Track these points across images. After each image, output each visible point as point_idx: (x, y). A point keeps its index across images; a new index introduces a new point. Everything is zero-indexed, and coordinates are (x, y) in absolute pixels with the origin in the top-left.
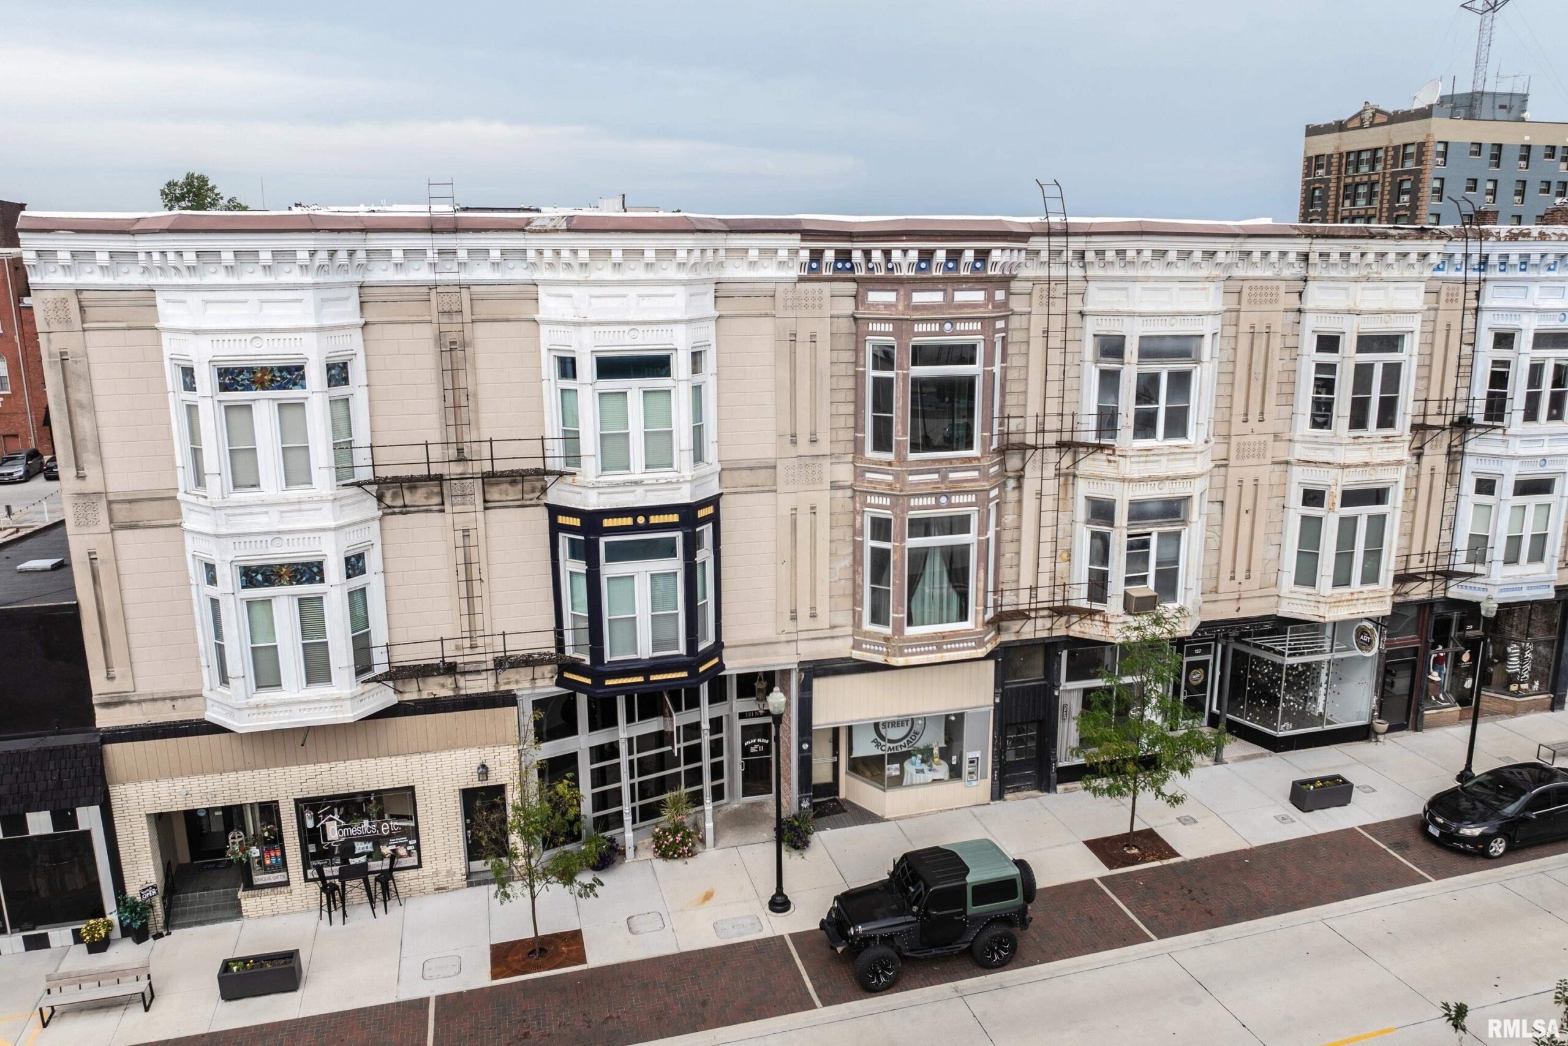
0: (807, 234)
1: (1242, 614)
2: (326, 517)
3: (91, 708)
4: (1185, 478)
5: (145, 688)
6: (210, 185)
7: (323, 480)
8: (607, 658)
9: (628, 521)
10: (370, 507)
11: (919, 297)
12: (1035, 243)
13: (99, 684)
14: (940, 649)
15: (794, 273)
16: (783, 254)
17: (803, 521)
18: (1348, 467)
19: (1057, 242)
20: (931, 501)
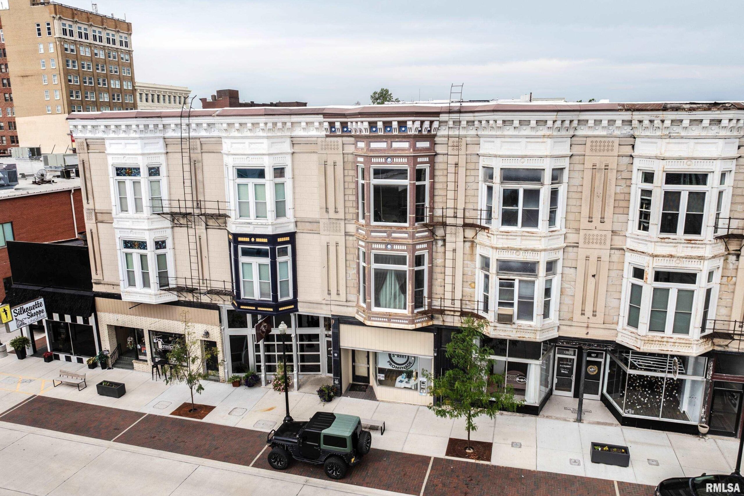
0: (326, 115)
1: (589, 337)
2: (145, 225)
3: (91, 284)
4: (533, 250)
5: (106, 280)
6: (389, 93)
7: (147, 211)
8: (242, 296)
9: (247, 239)
10: (167, 223)
11: (374, 145)
12: (443, 117)
13: (94, 277)
14: (389, 321)
15: (324, 133)
16: (317, 124)
17: (332, 249)
18: (656, 256)
19: (455, 116)
20: (383, 246)
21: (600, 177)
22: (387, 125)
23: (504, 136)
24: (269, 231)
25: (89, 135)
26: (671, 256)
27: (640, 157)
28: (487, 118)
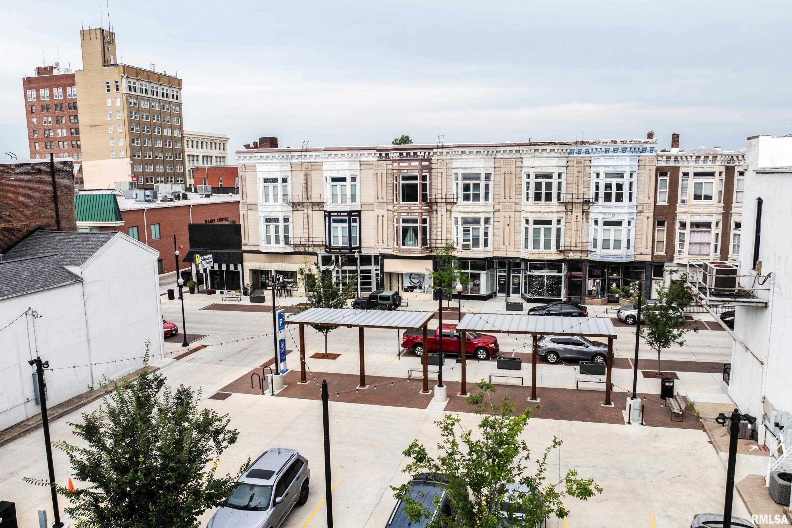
0: (378, 150)
2: (280, 209)
3: (241, 246)
4: (478, 212)
5: (250, 243)
7: (280, 201)
8: (332, 245)
9: (336, 214)
10: (290, 208)
11: (402, 164)
12: (435, 150)
13: (243, 241)
14: (410, 253)
15: (377, 159)
16: (373, 155)
17: (380, 218)
18: (533, 212)
19: (440, 150)
20: (406, 214)
21: (508, 177)
22: (408, 154)
23: (463, 159)
24: (348, 209)
25: (246, 161)
26: (539, 212)
27: (525, 167)
28: (455, 150)
